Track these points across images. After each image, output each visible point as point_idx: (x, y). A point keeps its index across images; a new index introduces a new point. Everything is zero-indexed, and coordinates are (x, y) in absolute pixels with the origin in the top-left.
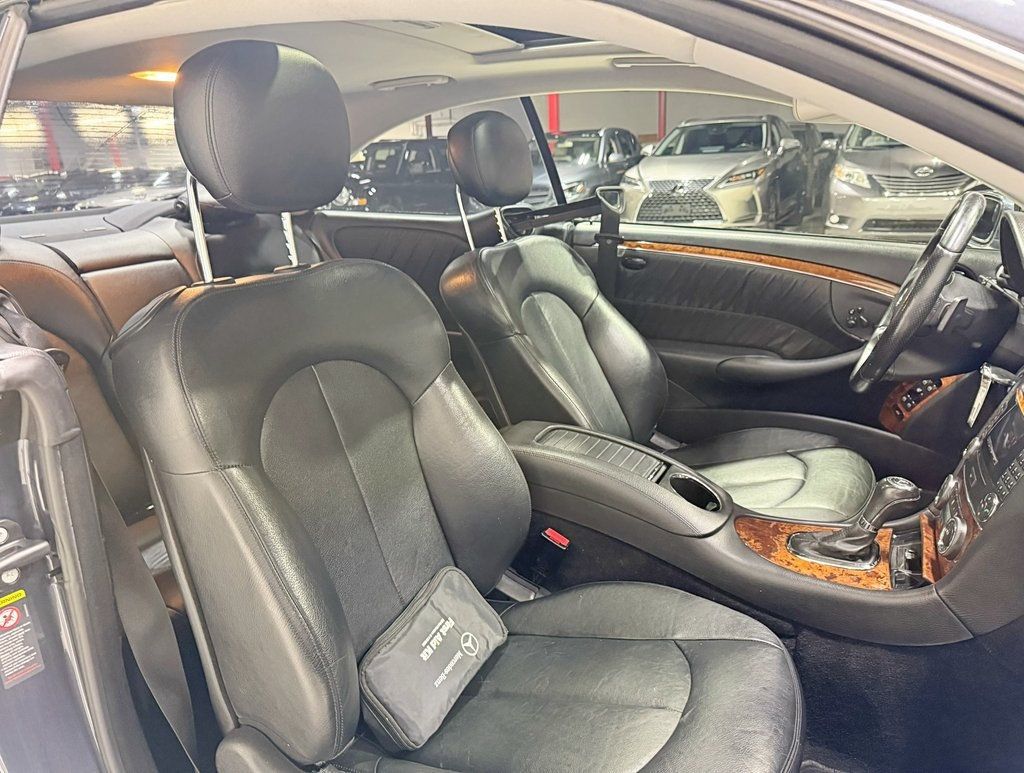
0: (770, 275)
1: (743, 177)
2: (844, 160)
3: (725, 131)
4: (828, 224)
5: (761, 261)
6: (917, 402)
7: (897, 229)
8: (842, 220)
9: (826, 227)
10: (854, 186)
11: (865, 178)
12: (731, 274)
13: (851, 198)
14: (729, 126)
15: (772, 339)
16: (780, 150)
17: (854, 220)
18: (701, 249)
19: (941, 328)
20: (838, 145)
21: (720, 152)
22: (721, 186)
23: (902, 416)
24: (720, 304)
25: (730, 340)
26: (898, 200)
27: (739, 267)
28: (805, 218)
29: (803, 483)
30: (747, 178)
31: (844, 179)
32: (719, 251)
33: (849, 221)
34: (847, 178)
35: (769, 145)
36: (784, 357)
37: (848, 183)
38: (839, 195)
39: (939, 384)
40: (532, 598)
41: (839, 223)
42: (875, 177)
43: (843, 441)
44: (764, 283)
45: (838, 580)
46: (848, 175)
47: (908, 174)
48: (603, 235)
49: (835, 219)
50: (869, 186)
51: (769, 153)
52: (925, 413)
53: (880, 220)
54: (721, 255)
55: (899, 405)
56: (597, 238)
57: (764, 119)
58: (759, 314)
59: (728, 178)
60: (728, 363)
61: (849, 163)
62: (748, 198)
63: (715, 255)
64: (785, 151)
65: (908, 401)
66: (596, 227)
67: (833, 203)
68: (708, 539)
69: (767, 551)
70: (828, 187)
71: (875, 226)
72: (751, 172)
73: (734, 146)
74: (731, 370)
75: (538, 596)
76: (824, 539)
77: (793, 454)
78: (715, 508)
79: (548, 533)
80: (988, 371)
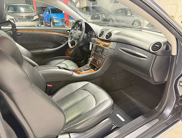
2: (7, 15)
15: (48, 46)
19: (85, 38)
23: (69, 54)
24: (38, 41)
25: (41, 47)
26: (20, 22)
42: (15, 18)
43: (66, 59)
47: (22, 18)
48: (13, 29)
55: (68, 52)
58: (45, 42)
60: (43, 51)
69: (79, 73)
76: (83, 69)
77: (60, 63)
78: (69, 70)
79: (48, 85)
80: (91, 43)
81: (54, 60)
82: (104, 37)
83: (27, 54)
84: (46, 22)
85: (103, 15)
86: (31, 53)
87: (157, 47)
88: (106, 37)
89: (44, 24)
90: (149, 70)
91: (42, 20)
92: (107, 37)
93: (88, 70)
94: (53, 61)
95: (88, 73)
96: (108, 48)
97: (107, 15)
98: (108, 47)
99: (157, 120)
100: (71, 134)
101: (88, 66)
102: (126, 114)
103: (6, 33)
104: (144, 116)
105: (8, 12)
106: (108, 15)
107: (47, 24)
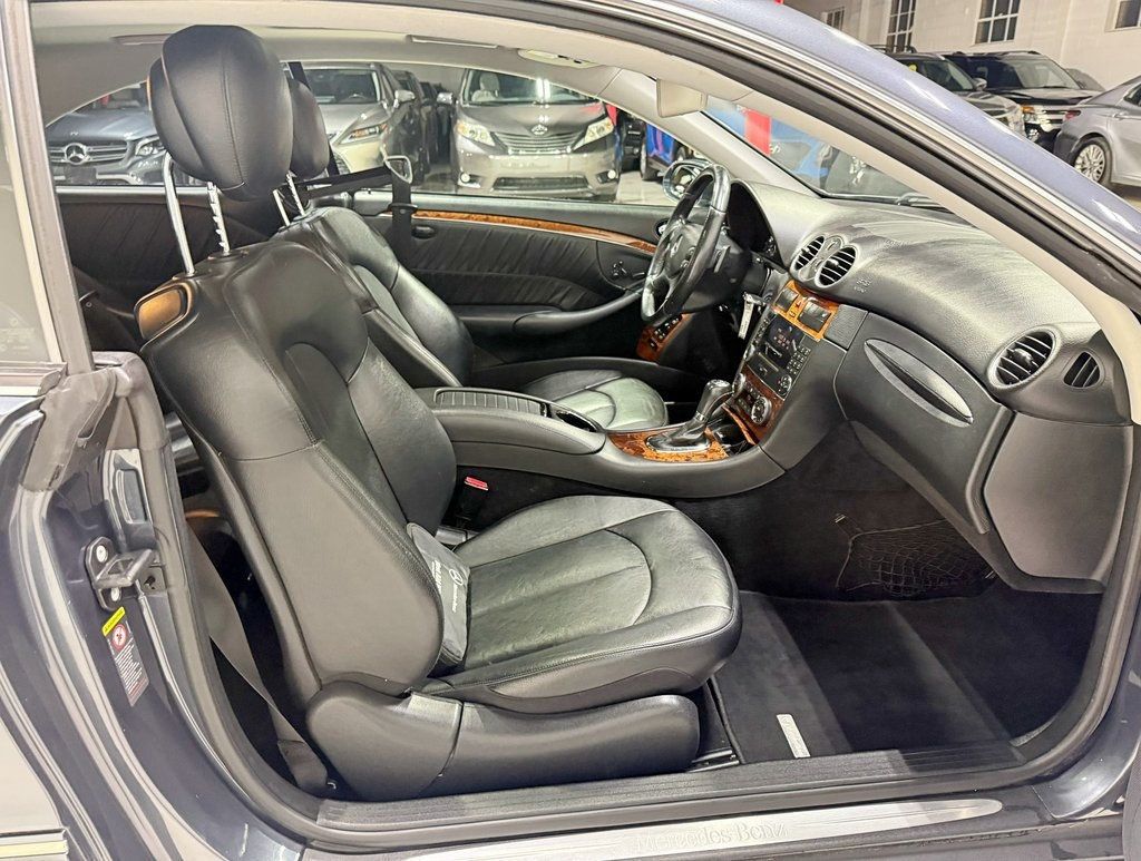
0: (547, 239)
1: (367, 132)
2: (464, 116)
3: (332, 78)
4: (460, 183)
5: (539, 226)
6: (667, 334)
7: (525, 187)
8: (473, 179)
9: (458, 187)
10: (479, 144)
11: (488, 135)
12: (514, 239)
13: (476, 156)
14: (335, 73)
15: (552, 296)
16: (396, 103)
17: (484, 178)
18: (485, 217)
19: (717, 269)
20: (455, 99)
21: (330, 103)
22: (344, 142)
23: (656, 347)
24: (506, 268)
25: (517, 300)
26: (517, 158)
27: (521, 233)
28: (426, 176)
29: (615, 409)
30: (370, 134)
31: (468, 135)
32: (501, 218)
33: (480, 180)
34: (469, 135)
35: (384, 97)
36: (563, 310)
37: (473, 141)
38: (466, 152)
39: (680, 318)
40: (464, 540)
41: (471, 181)
42: (497, 135)
43: (625, 372)
44: (543, 244)
45: (693, 459)
46: (472, 132)
47: (526, 133)
48: (396, 204)
49: (466, 178)
50: (493, 144)
51: (385, 105)
52: (673, 341)
53: (509, 179)
54: (504, 222)
55: (653, 339)
56: (390, 209)
57: (372, 66)
58: (540, 274)
59: (351, 132)
60: (523, 321)
61: (470, 120)
62: (375, 156)
63: (499, 222)
64: (401, 103)
65: (659, 334)
66: (388, 197)
67: (461, 161)
68: (600, 454)
69: (639, 453)
70: (455, 143)
71: (505, 184)
72: (374, 127)
73: (346, 95)
74: (526, 326)
75: (469, 537)
76: (672, 436)
77: (592, 390)
78: (592, 430)
79: (470, 481)
80: (749, 298)
81: (568, 374)
82: (812, 274)
83: (445, 326)
84: (655, 158)
85: (1038, 108)
86: (465, 323)
87: (1022, 362)
88: (824, 271)
89: (643, 165)
90: (964, 488)
91: (635, 146)
92: (830, 273)
93: (694, 443)
94: (561, 376)
95: (688, 460)
96: (818, 337)
97: (1068, 108)
98: (822, 332)
99: (994, 806)
100: (469, 709)
101: (697, 425)
102: (837, 726)
103: (367, 223)
104: (905, 758)
105: (474, 99)
106: (1076, 112)
107: (656, 165)
